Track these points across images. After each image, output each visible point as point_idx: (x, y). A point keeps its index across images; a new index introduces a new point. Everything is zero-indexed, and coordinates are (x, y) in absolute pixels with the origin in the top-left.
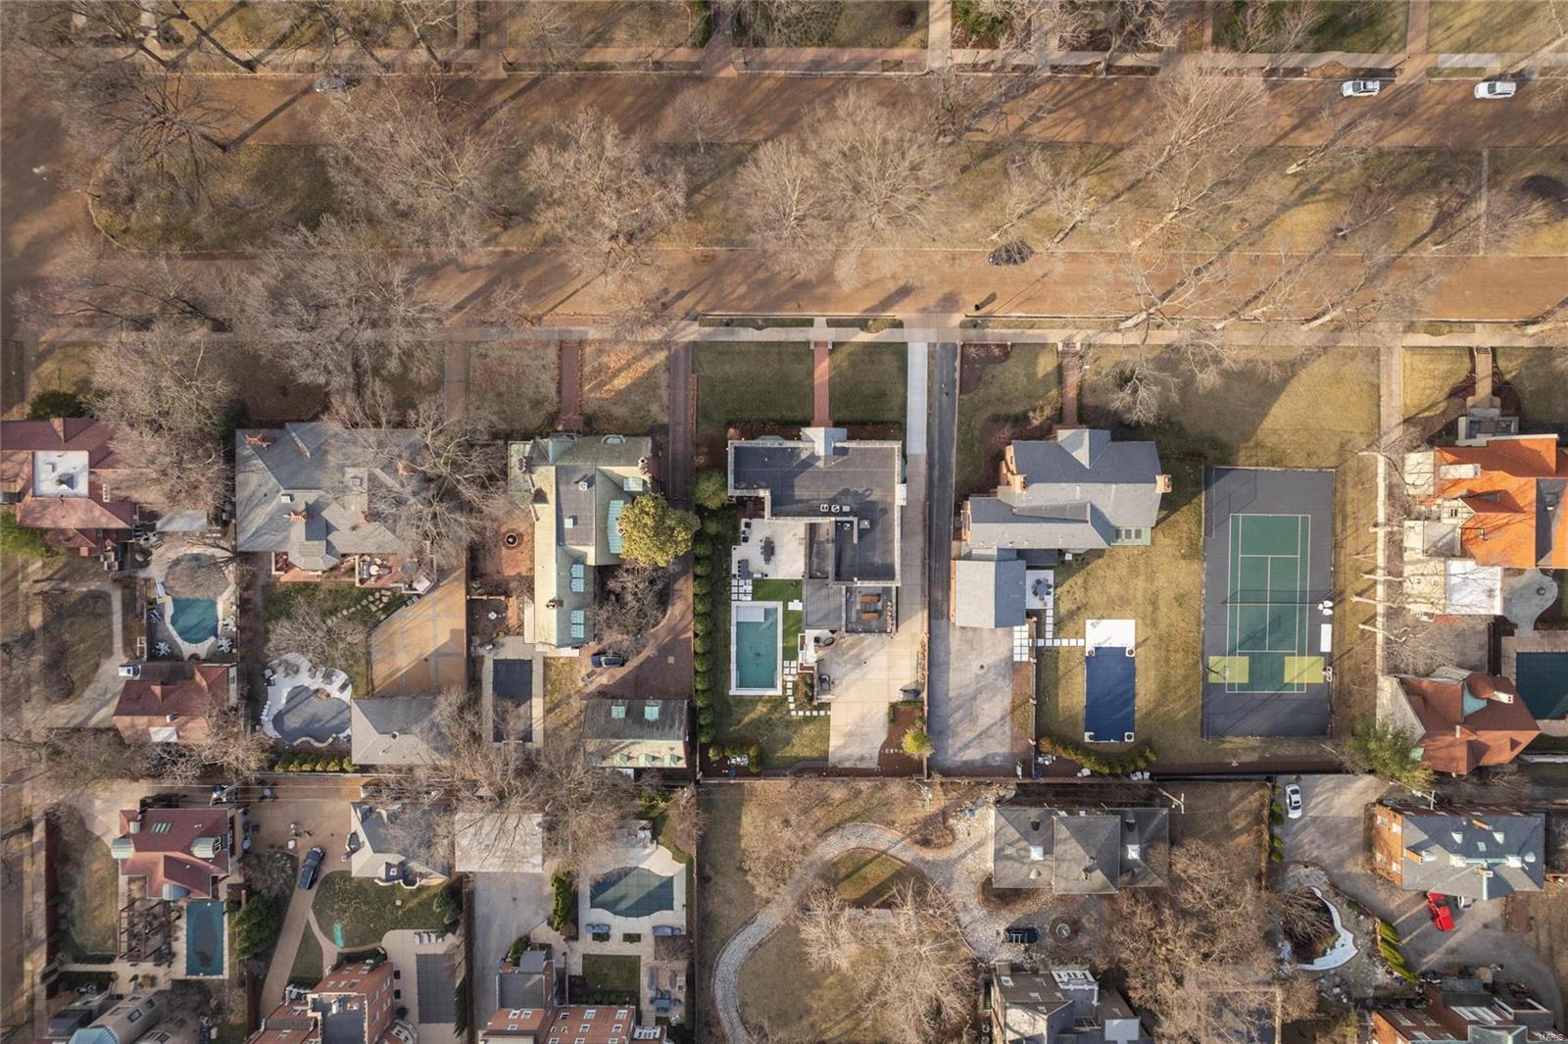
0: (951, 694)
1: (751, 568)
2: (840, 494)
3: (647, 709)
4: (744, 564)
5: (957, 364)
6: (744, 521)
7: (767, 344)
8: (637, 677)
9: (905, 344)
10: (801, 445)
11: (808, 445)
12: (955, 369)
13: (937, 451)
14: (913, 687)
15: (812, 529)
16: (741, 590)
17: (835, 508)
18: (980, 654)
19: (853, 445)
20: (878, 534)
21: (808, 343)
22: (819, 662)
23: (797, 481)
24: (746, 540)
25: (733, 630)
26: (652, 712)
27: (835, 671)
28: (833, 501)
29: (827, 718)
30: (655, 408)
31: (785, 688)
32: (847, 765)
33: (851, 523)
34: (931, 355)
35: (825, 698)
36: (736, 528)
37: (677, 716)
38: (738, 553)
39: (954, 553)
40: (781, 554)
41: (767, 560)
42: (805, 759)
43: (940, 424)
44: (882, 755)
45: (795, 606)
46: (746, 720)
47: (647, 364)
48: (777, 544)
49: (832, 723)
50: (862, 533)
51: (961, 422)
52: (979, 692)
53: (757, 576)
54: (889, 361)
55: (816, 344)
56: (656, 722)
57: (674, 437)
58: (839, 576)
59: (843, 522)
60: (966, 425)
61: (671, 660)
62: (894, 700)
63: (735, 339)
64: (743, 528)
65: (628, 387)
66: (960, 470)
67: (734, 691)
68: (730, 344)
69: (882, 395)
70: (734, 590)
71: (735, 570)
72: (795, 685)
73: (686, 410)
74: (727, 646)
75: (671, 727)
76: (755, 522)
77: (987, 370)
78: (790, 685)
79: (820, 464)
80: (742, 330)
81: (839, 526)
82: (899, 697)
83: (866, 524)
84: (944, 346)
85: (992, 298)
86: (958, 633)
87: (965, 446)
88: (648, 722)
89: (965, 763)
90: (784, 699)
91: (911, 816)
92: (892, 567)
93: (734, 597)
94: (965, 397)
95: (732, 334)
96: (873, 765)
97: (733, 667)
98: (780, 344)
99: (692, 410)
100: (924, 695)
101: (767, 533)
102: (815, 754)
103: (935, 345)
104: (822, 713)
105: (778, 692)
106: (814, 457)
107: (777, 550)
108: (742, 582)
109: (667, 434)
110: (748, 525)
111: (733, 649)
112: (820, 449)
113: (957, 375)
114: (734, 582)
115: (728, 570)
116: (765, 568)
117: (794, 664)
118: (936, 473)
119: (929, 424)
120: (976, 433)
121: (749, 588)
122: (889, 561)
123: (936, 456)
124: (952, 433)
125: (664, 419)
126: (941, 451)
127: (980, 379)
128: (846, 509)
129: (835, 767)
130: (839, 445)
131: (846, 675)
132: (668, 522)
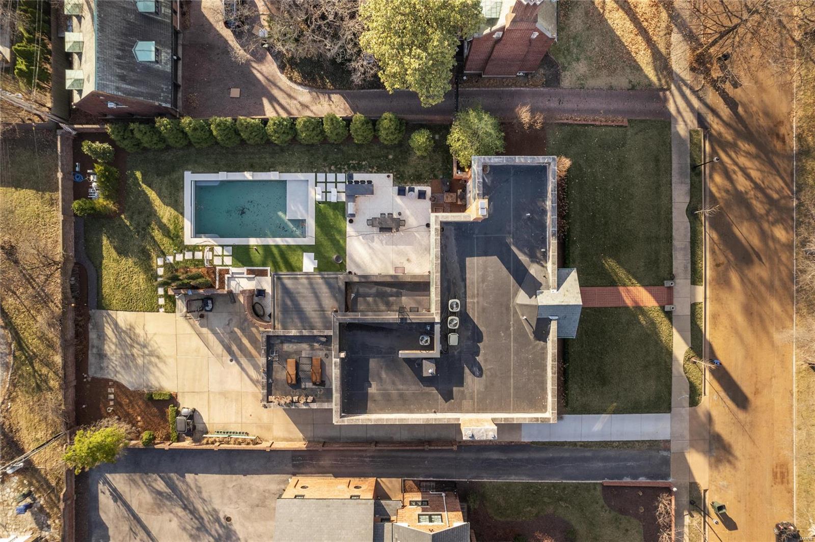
0: (189, 477)
1: (362, 200)
2: (475, 327)
3: (151, 46)
4: (368, 189)
5: (643, 481)
6: (428, 190)
7: (669, 221)
8: (211, 47)
9: (668, 409)
10: (551, 266)
11: (552, 278)
12: (635, 477)
13: (525, 455)
14: (199, 427)
15: (420, 286)
16: (331, 187)
17: (454, 322)
18: (247, 518)
19: (551, 347)
20: (413, 388)
21: (672, 277)
22: (232, 297)
23: (494, 261)
24: (401, 192)
25: (273, 176)
26: (146, 51)
27: (218, 318)
28: (464, 316)
29: (154, 309)
30: (581, 68)
31: (194, 249)
32: (93, 335)
33: (431, 347)
34: (653, 445)
35: (181, 305)
36: (419, 179)
37: (142, 89)
38: (383, 182)
39: (386, 482)
40: (380, 242)
41: (371, 222)
42: (99, 277)
43: (561, 459)
44: (106, 382)
45: (309, 264)
46: (152, 195)
47: (644, 58)
48: (396, 235)
49: (148, 315)
50: (415, 365)
51: (564, 487)
52: (193, 512)
53: (351, 208)
54: (647, 389)
55: (670, 289)
56: (133, 57)
57: (542, 95)
58: (346, 329)
59: (431, 334)
60: (560, 495)
61: (235, 93)
62: (180, 399)
63: (675, 179)
64: (417, 188)
65: (612, 31)
66: (499, 488)
67: (190, 178)
68: (669, 171)
69: (603, 380)
70: (331, 177)
71: (357, 177)
72: (199, 263)
73: (579, 111)
74: (252, 168)
75: (123, 78)
76: (427, 204)
77: (635, 522)
78: (198, 255)
79: (522, 298)
80: (686, 188)
81: (426, 328)
82: (186, 406)
83: (429, 370)
84: (666, 462)
85: (730, 525)
86: (274, 487)
87: (532, 494)
88: (133, 45)
89: (96, 499)
90: (182, 248)
91: (23, 424)
92: (363, 410)
93: (321, 177)
94: (599, 492)
95: (682, 174)
96: (92, 372)
97: (223, 176)
98: (669, 239)
99: (578, 119)
100: (187, 444)
101: (412, 220)
102: (106, 290)
103: (668, 449)
104: (161, 301)
105: (189, 239)
106: (533, 287)
107: (386, 236)
108: (342, 187)
109: (547, 84)
110: (422, 195)
111: (248, 176)
112: (548, 298)
113: (627, 481)
114: (342, 177)
115: (359, 168)
116: (361, 220)
117: (228, 261)
118: (494, 456)
119: (563, 444)
120: (550, 509)
121: (333, 198)
122: (370, 405)
123: (519, 456)
124: (550, 476)
125: (567, 81)
126: (528, 461)
127: (623, 511)
128: (453, 339)
129: (89, 318)
130: (554, 326)
131: (215, 333)
132: (436, 37)
